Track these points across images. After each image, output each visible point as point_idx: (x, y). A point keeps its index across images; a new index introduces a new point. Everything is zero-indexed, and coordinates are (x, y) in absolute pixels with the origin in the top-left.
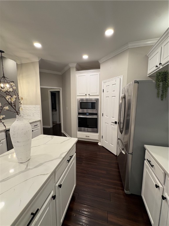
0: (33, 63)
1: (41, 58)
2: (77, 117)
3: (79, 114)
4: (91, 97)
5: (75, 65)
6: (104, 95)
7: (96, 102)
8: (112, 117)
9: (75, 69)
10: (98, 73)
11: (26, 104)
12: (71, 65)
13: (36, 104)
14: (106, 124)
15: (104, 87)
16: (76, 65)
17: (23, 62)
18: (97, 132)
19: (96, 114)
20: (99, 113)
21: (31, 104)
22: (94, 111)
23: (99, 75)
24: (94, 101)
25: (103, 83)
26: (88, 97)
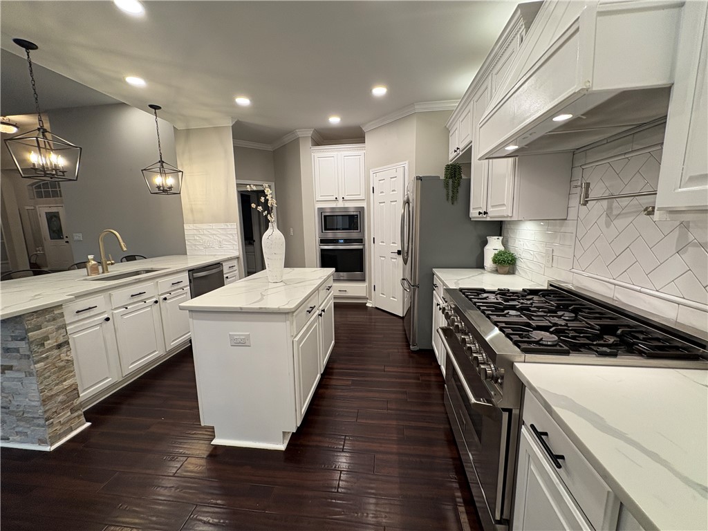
0: (217, 129)
1: (236, 120)
2: (318, 248)
3: (323, 241)
4: (347, 205)
5: (310, 133)
6: (375, 198)
7: (358, 213)
8: (393, 243)
9: (310, 143)
10: (362, 153)
11: (202, 222)
12: (300, 133)
13: (227, 221)
14: (382, 259)
15: (374, 181)
16: (312, 132)
17: (193, 126)
18: (363, 280)
19: (361, 241)
20: (366, 237)
21: (216, 220)
22: (354, 234)
23: (362, 157)
24: (355, 213)
25: (371, 173)
26: (340, 204)
